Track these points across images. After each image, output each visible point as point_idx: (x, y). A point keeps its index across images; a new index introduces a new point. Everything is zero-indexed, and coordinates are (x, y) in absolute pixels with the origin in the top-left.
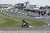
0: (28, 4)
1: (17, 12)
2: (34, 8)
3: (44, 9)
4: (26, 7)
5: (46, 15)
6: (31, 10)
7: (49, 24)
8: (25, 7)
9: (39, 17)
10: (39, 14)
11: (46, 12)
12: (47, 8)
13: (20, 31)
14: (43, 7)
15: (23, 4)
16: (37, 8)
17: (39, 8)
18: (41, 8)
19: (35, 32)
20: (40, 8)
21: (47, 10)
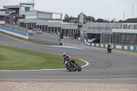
0: (31, 9)
2: (47, 19)
3: (76, 22)
4: (26, 18)
5: (79, 39)
7: (88, 64)
8: (23, 17)
9: (61, 44)
10: (62, 37)
11: (79, 32)
13: (7, 83)
14: (72, 18)
15: (17, 9)
16: (57, 20)
17: (60, 20)
18: (68, 20)
20: (63, 21)
21: (83, 25)
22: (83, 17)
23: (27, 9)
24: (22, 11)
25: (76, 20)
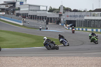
0: (24, 3)
1: (2, 19)
2: (36, 11)
3: (57, 12)
4: (21, 10)
5: (60, 24)
6: (30, 16)
8: (19, 9)
9: (47, 29)
10: (47, 24)
11: (60, 19)
12: (62, 11)
13: (7, 58)
14: (54, 9)
15: (14, 4)
16: (43, 11)
17: (46, 11)
18: (51, 10)
19: (37, 58)
20: (48, 12)
21: (63, 14)
22: (63, 8)
23: (21, 3)
24: (18, 5)
25: (57, 11)
